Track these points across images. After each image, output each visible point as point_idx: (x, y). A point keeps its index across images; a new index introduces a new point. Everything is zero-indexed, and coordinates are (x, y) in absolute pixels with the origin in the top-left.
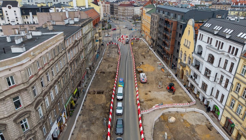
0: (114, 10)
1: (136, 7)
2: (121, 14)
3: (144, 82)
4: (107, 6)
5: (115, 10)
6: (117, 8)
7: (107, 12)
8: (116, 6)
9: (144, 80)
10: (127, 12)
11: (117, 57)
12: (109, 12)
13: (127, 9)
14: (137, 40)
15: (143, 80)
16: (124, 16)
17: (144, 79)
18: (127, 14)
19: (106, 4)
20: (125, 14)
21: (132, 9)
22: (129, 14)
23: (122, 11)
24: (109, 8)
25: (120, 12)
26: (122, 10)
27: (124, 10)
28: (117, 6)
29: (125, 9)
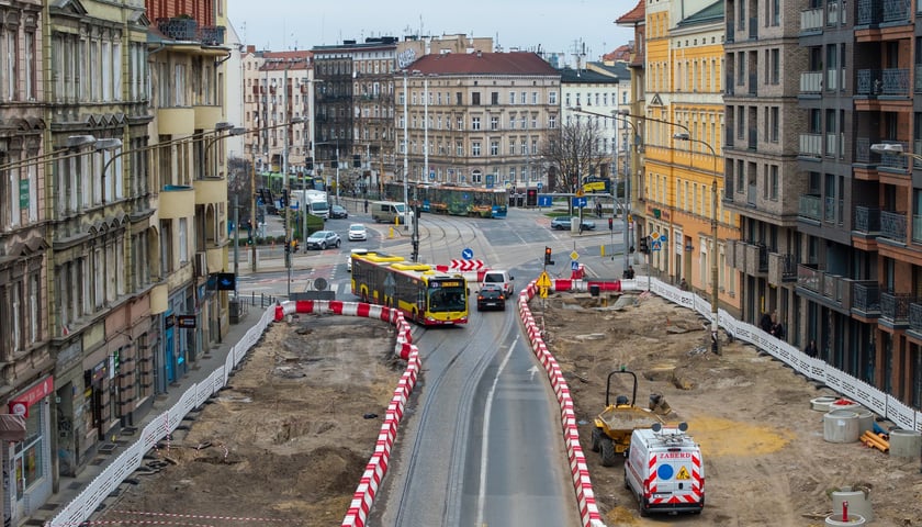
0: (349, 122)
1: (579, 81)
2: (427, 148)
3: (675, 503)
4: (281, 92)
5: (367, 112)
6: (388, 100)
7: (281, 147)
8: (372, 78)
9: (671, 483)
10: (486, 123)
11: (375, 382)
12: (299, 143)
13: (486, 99)
14: (595, 291)
15: (666, 472)
16: (461, 163)
17: (677, 464)
18: (486, 147)
19: (271, 74)
20: (468, 148)
21: (541, 96)
22: (504, 146)
23: (440, 124)
24: (304, 108)
25: (416, 134)
26: (437, 109)
27: (458, 110)
28: (384, 78)
29: (468, 99)
